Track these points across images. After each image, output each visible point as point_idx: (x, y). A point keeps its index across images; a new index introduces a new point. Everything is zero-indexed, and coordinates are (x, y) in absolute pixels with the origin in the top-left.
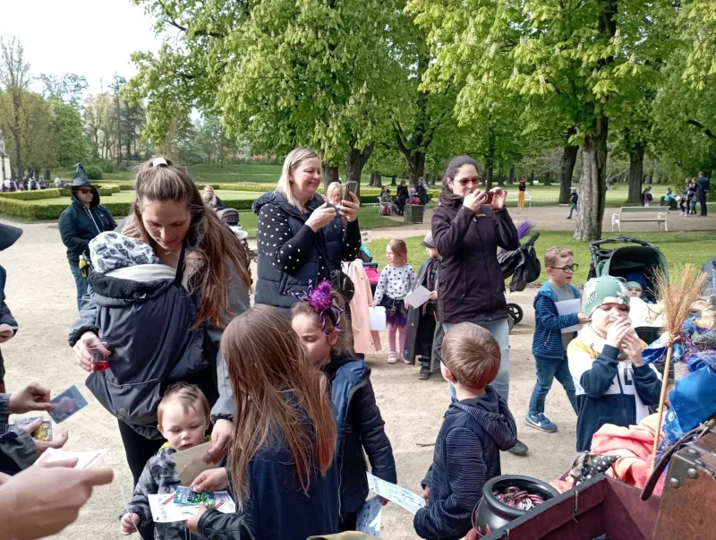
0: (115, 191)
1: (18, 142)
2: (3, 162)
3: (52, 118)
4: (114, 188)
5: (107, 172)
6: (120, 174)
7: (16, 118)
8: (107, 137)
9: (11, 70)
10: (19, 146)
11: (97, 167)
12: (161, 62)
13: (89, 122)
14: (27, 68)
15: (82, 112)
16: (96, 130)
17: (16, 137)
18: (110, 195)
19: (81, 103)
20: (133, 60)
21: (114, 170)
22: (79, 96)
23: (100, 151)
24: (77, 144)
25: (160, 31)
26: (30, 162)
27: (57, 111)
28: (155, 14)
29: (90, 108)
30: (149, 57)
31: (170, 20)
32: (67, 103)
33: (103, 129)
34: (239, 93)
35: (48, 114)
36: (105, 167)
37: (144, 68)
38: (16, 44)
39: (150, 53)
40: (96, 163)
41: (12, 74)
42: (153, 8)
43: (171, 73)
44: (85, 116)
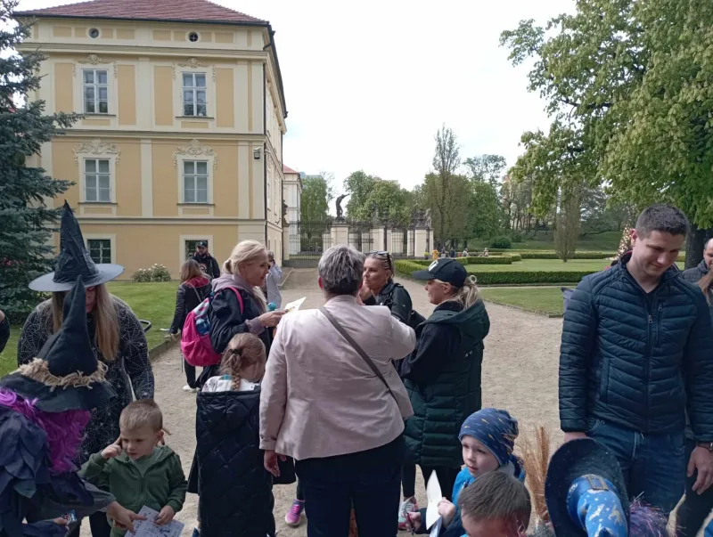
0: (515, 259)
1: (443, 217)
2: (429, 235)
3: (473, 195)
4: (515, 257)
5: (514, 241)
6: (528, 243)
7: (443, 199)
8: (519, 210)
9: (443, 159)
10: (443, 220)
11: (506, 237)
12: (549, 139)
13: (505, 197)
14: (455, 155)
15: (499, 189)
16: (510, 204)
17: (442, 213)
18: (510, 263)
19: (499, 180)
20: (523, 141)
21: (522, 240)
22: (498, 174)
23: (512, 222)
24: (491, 217)
25: (554, 110)
26: (450, 233)
27: (478, 189)
28: (550, 95)
29: (507, 184)
30: (539, 136)
31: (564, 99)
32: (487, 181)
33: (516, 202)
34: (623, 161)
35: (469, 192)
36: (515, 237)
37: (533, 146)
38: (449, 136)
39: (540, 132)
40: (506, 233)
41: (443, 162)
42: (549, 91)
43: (557, 149)
44: (501, 192)
